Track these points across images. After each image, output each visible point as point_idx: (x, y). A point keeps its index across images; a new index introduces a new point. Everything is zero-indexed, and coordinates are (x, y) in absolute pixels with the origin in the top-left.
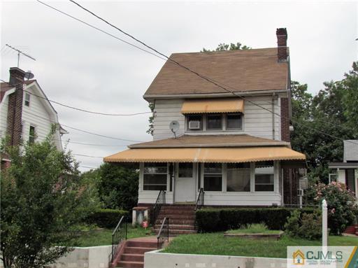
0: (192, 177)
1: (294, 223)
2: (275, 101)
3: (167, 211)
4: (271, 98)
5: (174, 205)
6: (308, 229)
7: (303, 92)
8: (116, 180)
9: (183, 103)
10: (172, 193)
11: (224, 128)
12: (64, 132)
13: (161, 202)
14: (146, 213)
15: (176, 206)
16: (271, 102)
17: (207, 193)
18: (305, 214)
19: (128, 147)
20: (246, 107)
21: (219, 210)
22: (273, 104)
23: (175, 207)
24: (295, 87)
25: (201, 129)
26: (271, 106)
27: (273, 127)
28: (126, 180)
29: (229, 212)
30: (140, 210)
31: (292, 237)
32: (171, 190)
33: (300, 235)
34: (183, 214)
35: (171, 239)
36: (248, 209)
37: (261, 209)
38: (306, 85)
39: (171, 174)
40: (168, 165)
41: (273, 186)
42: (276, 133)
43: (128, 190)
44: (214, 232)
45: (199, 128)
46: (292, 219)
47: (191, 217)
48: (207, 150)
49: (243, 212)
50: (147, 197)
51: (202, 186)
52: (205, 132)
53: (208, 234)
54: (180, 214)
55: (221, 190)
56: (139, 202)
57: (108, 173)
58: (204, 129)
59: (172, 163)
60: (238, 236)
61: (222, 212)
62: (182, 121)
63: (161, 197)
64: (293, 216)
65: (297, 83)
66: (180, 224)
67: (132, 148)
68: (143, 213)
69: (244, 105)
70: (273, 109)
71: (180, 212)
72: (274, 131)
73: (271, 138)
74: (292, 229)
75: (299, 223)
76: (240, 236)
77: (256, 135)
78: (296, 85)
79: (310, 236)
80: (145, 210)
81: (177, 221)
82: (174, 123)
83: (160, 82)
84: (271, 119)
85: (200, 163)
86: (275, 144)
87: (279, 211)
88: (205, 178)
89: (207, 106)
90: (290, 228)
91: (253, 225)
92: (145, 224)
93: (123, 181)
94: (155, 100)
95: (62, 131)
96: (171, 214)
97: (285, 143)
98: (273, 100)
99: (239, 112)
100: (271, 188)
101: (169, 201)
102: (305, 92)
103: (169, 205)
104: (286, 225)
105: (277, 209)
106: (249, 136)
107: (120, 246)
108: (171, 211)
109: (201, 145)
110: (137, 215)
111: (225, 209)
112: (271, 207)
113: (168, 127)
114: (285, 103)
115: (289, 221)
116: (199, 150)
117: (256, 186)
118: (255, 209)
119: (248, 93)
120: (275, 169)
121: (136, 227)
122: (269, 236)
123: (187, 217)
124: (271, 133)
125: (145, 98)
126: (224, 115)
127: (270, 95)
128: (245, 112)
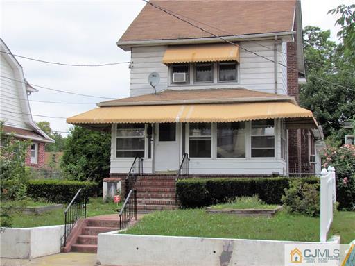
0: (175, 140)
1: (293, 196)
2: (278, 47)
3: (144, 182)
4: (272, 43)
5: (153, 175)
6: (310, 202)
7: (325, 40)
8: (88, 145)
9: (165, 51)
10: (151, 160)
11: (215, 81)
12: (31, 90)
13: (136, 171)
14: (119, 185)
15: (156, 176)
16: (272, 47)
17: (193, 160)
18: (306, 184)
19: (97, 104)
20: (242, 54)
21: (205, 180)
22: (275, 50)
23: (154, 177)
24: (316, 34)
25: (187, 82)
26: (273, 52)
27: (276, 78)
28: (100, 145)
29: (218, 183)
30: (112, 181)
31: (291, 213)
32: (150, 157)
33: (301, 210)
34: (163, 185)
35: (140, 216)
36: (241, 179)
37: (257, 179)
38: (329, 31)
39: (149, 137)
40: (146, 126)
41: (273, 150)
42: (279, 86)
43: (103, 157)
44: (199, 207)
45: (184, 81)
46: (291, 190)
47: (172, 189)
48: (192, 107)
49: (235, 182)
50: (120, 165)
51: (187, 152)
52: (192, 86)
53: (191, 209)
54: (160, 186)
55: (210, 157)
56: (111, 172)
57: (79, 137)
58: (192, 82)
59: (150, 124)
60: (223, 212)
61: (208, 183)
62: (164, 72)
63: (137, 165)
64: (292, 187)
65: (317, 29)
66: (159, 198)
67: (102, 107)
68: (116, 185)
69: (239, 51)
70: (275, 56)
71: (159, 183)
72: (276, 83)
73: (273, 92)
74: (291, 203)
75: (299, 195)
76: (226, 212)
77: (255, 89)
78: (317, 31)
79: (313, 212)
80: (118, 181)
81: (155, 194)
82: (153, 75)
83: (138, 26)
84: (273, 69)
85: (184, 124)
86: (276, 98)
87: (279, 181)
88: (190, 141)
89: (194, 54)
90: (289, 203)
91: (243, 199)
92: (117, 198)
93: (96, 146)
94: (132, 48)
95: (29, 89)
96: (148, 186)
97: (289, 98)
98: (275, 45)
99: (233, 61)
100: (270, 153)
101: (148, 170)
102: (328, 39)
103: (147, 175)
104: (283, 198)
105: (278, 178)
106: (247, 90)
107: (76, 225)
108: (149, 182)
109: (185, 102)
110: (109, 187)
111: (213, 179)
112: (270, 176)
113: (146, 81)
114: (292, 49)
115: (286, 193)
116: (183, 107)
117: (252, 150)
118: (249, 179)
119: (243, 36)
120: (276, 129)
121: (107, 202)
122: (260, 212)
123: (168, 189)
124: (273, 86)
125: (118, 46)
126: (215, 65)
127: (271, 39)
128: (241, 61)
